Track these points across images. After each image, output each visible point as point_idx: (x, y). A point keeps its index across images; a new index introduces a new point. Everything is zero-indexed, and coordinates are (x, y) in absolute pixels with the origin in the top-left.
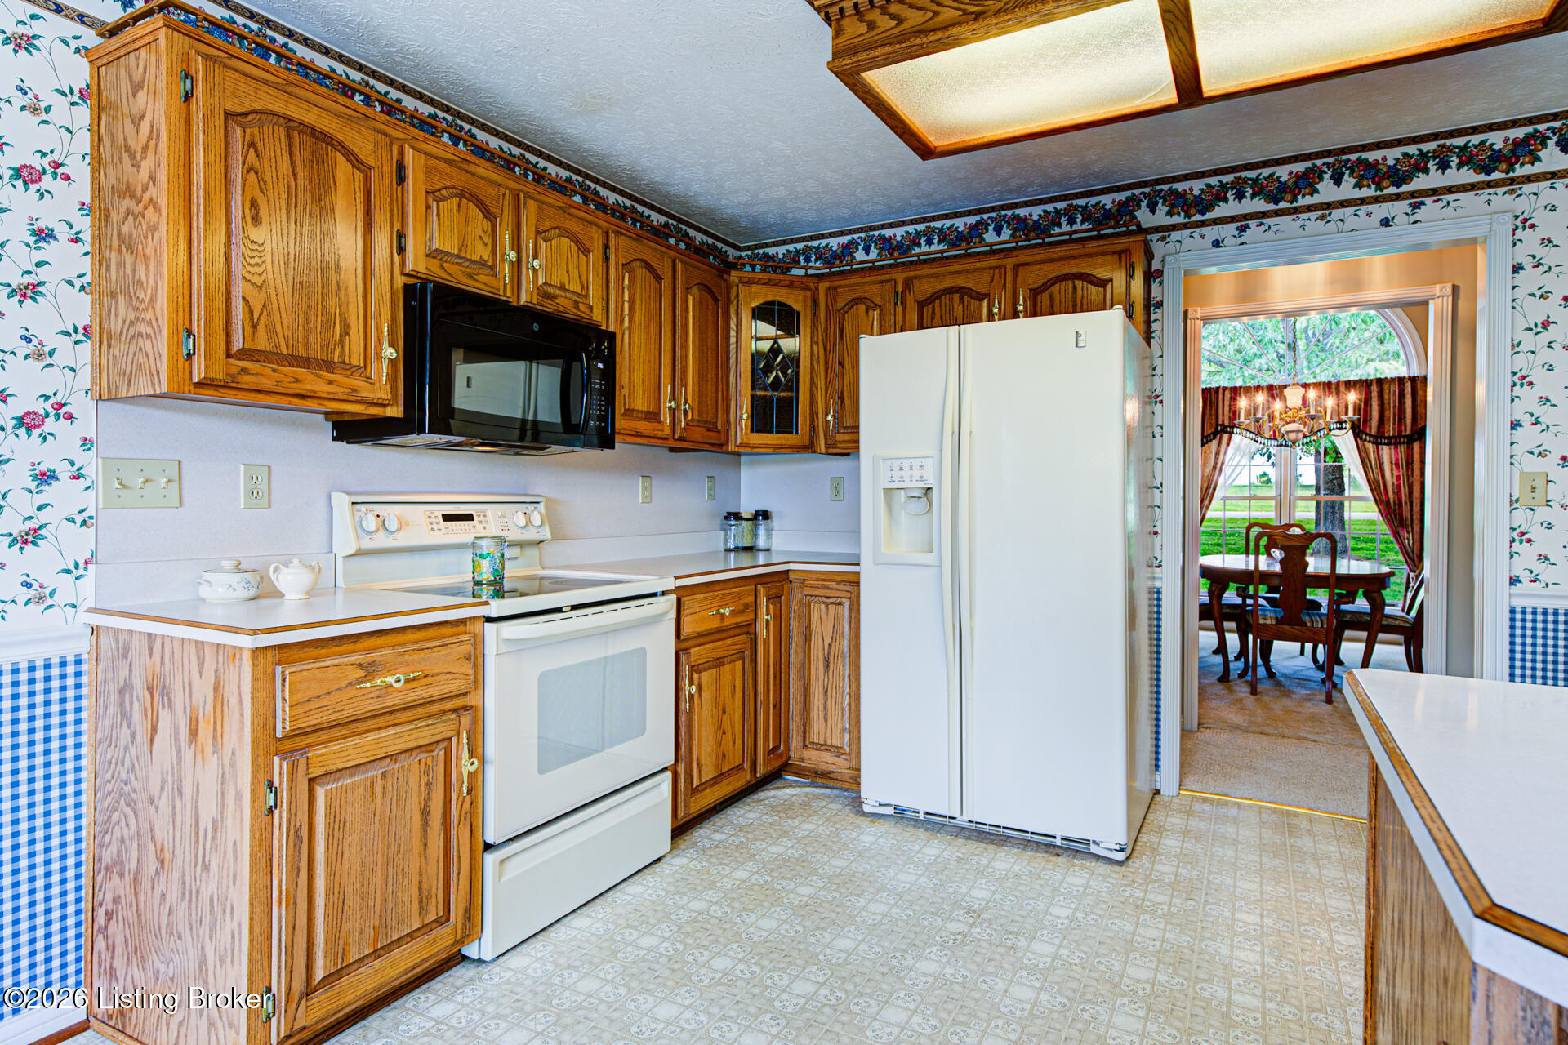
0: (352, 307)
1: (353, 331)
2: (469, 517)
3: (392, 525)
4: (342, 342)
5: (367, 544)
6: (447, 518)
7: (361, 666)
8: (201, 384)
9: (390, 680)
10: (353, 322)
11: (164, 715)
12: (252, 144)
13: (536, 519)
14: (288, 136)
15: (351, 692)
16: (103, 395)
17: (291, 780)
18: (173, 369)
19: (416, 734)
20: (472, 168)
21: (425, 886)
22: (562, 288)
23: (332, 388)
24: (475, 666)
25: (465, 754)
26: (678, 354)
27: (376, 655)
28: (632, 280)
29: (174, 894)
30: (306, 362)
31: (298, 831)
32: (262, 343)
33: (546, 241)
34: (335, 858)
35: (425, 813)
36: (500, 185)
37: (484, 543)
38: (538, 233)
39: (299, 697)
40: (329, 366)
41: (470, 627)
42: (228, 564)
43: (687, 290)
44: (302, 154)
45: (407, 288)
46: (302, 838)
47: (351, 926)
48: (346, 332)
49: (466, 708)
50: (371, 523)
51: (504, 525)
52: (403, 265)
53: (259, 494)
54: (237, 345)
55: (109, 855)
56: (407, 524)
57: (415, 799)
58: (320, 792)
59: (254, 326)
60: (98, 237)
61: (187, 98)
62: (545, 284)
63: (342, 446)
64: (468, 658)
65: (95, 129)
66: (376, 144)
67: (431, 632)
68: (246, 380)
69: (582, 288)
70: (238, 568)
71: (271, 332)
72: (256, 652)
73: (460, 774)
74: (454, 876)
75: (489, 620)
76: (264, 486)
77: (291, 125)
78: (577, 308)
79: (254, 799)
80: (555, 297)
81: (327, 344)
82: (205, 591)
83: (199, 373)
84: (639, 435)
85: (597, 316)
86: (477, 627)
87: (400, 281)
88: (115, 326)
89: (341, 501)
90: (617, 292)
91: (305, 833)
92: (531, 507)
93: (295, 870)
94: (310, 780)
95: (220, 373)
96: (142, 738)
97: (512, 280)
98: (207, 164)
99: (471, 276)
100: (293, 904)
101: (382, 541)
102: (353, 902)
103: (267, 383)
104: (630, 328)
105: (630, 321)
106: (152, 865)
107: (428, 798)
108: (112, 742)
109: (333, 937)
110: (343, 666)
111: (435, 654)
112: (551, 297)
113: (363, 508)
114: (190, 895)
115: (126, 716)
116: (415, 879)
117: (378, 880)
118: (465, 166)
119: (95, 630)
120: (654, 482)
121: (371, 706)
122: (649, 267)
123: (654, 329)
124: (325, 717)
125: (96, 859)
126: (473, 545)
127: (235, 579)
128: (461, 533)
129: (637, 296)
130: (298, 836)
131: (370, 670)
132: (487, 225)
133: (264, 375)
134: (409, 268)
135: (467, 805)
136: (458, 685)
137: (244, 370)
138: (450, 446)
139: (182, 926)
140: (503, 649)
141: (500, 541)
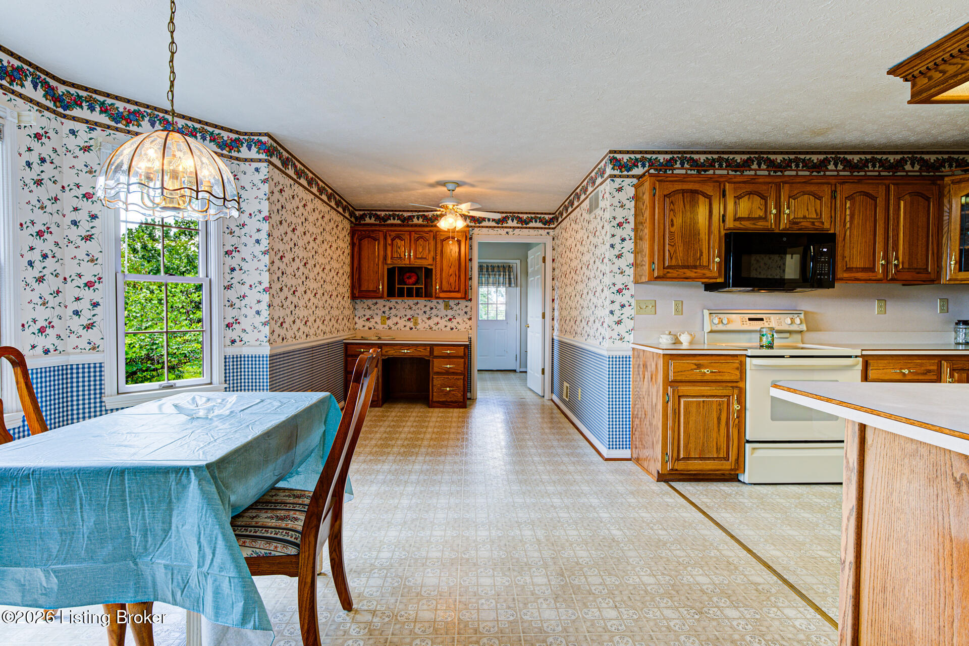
0: (704, 246)
1: (704, 254)
2: (762, 319)
3: (725, 322)
4: (700, 259)
5: (715, 328)
6: (750, 319)
7: (695, 364)
8: (656, 278)
9: (706, 371)
10: (704, 251)
11: (646, 373)
12: (672, 202)
13: (798, 321)
14: (683, 196)
15: (692, 372)
16: (636, 282)
17: (673, 394)
18: (649, 274)
19: (715, 391)
20: (757, 180)
21: (719, 444)
22: (804, 217)
23: (696, 274)
24: (741, 372)
25: (735, 402)
26: (891, 234)
27: (701, 362)
28: (852, 205)
29: (648, 423)
30: (688, 267)
31: (675, 410)
32: (674, 263)
33: (794, 199)
34: (687, 423)
35: (719, 419)
36: (770, 183)
37: (764, 330)
38: (790, 197)
39: (676, 370)
40: (695, 267)
41: (739, 358)
42: (667, 332)
43: (899, 199)
44: (687, 200)
45: (726, 234)
46: (676, 413)
47: (692, 445)
48: (701, 255)
49: (737, 387)
50: (716, 321)
51: (780, 324)
52: (724, 227)
53: (679, 311)
54: (667, 264)
55: (636, 413)
56: (732, 321)
57: (715, 413)
58: (682, 400)
59: (671, 258)
60: (635, 237)
61: (654, 195)
62: (794, 218)
63: (708, 293)
64: (737, 369)
65: (636, 207)
66: (714, 186)
67: (722, 358)
68: (669, 275)
69: (817, 215)
70: (670, 334)
71: (677, 259)
72: (664, 354)
73: (733, 410)
74: (731, 445)
75: (749, 357)
76: (680, 308)
77: (684, 192)
78: (814, 225)
79: (663, 397)
80: (800, 222)
81: (695, 260)
82: (661, 340)
83: (656, 275)
84: (857, 280)
85: (827, 225)
86: (743, 359)
87: (723, 232)
88: (638, 262)
89: (706, 312)
90: (841, 212)
91: (677, 411)
92: (796, 316)
93: (674, 421)
94: (679, 396)
95: (661, 274)
96: (642, 379)
97: (775, 221)
98: (659, 213)
99: (754, 224)
100: (673, 431)
101: (721, 327)
102: (692, 439)
103: (675, 275)
104: (850, 228)
105: (851, 225)
106: (643, 416)
107: (720, 414)
108: (636, 381)
109: (686, 446)
110: (690, 363)
111: (723, 365)
112: (797, 223)
113: (714, 315)
114: (651, 424)
115: (639, 374)
116: (715, 440)
117: (701, 435)
118: (753, 181)
119: (633, 349)
120: (888, 303)
121: (699, 378)
122: (867, 194)
123: (869, 225)
124: (683, 378)
125: (633, 414)
126: (760, 331)
127: (669, 336)
128: (756, 326)
129: (856, 211)
130: (675, 412)
131: (699, 366)
132: (763, 202)
133: (674, 273)
134: (727, 226)
135: (737, 421)
136: (733, 378)
137: (668, 272)
138: (748, 291)
139: (649, 433)
140: (753, 368)
141: (772, 329)
